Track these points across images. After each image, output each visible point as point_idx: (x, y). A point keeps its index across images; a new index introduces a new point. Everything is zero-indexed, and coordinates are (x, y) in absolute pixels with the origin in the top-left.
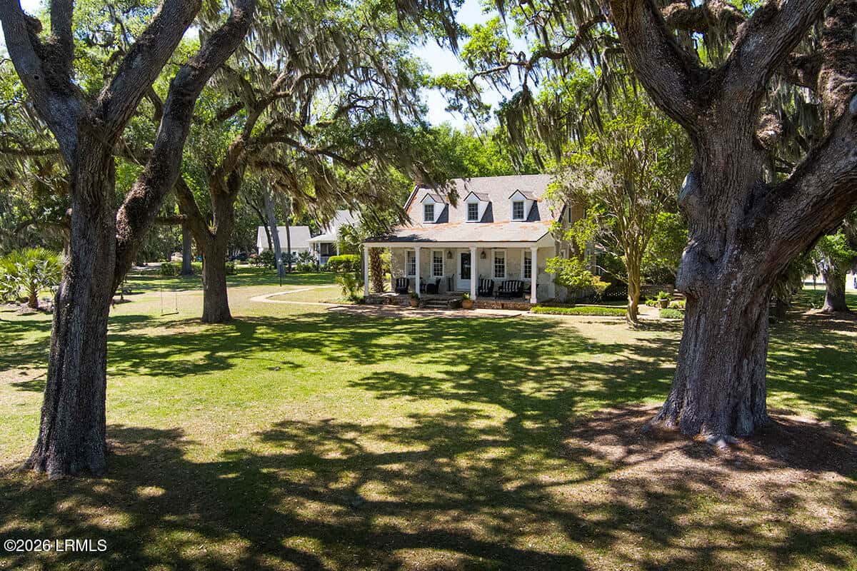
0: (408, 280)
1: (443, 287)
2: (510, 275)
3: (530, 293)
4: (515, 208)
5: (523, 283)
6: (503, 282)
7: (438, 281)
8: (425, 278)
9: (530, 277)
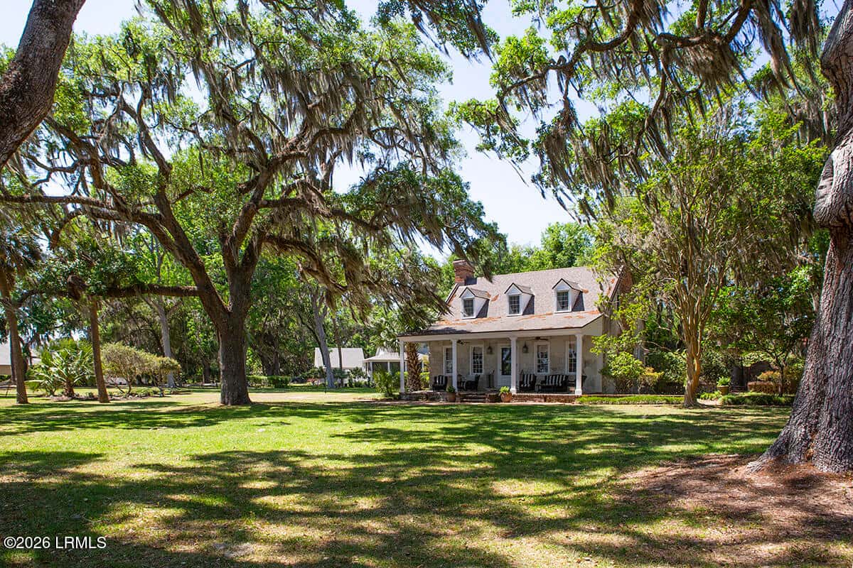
0: (446, 378)
1: (483, 383)
2: (553, 369)
3: (574, 386)
4: (558, 299)
5: (567, 377)
6: (546, 377)
7: (477, 378)
8: (464, 375)
9: (575, 371)
